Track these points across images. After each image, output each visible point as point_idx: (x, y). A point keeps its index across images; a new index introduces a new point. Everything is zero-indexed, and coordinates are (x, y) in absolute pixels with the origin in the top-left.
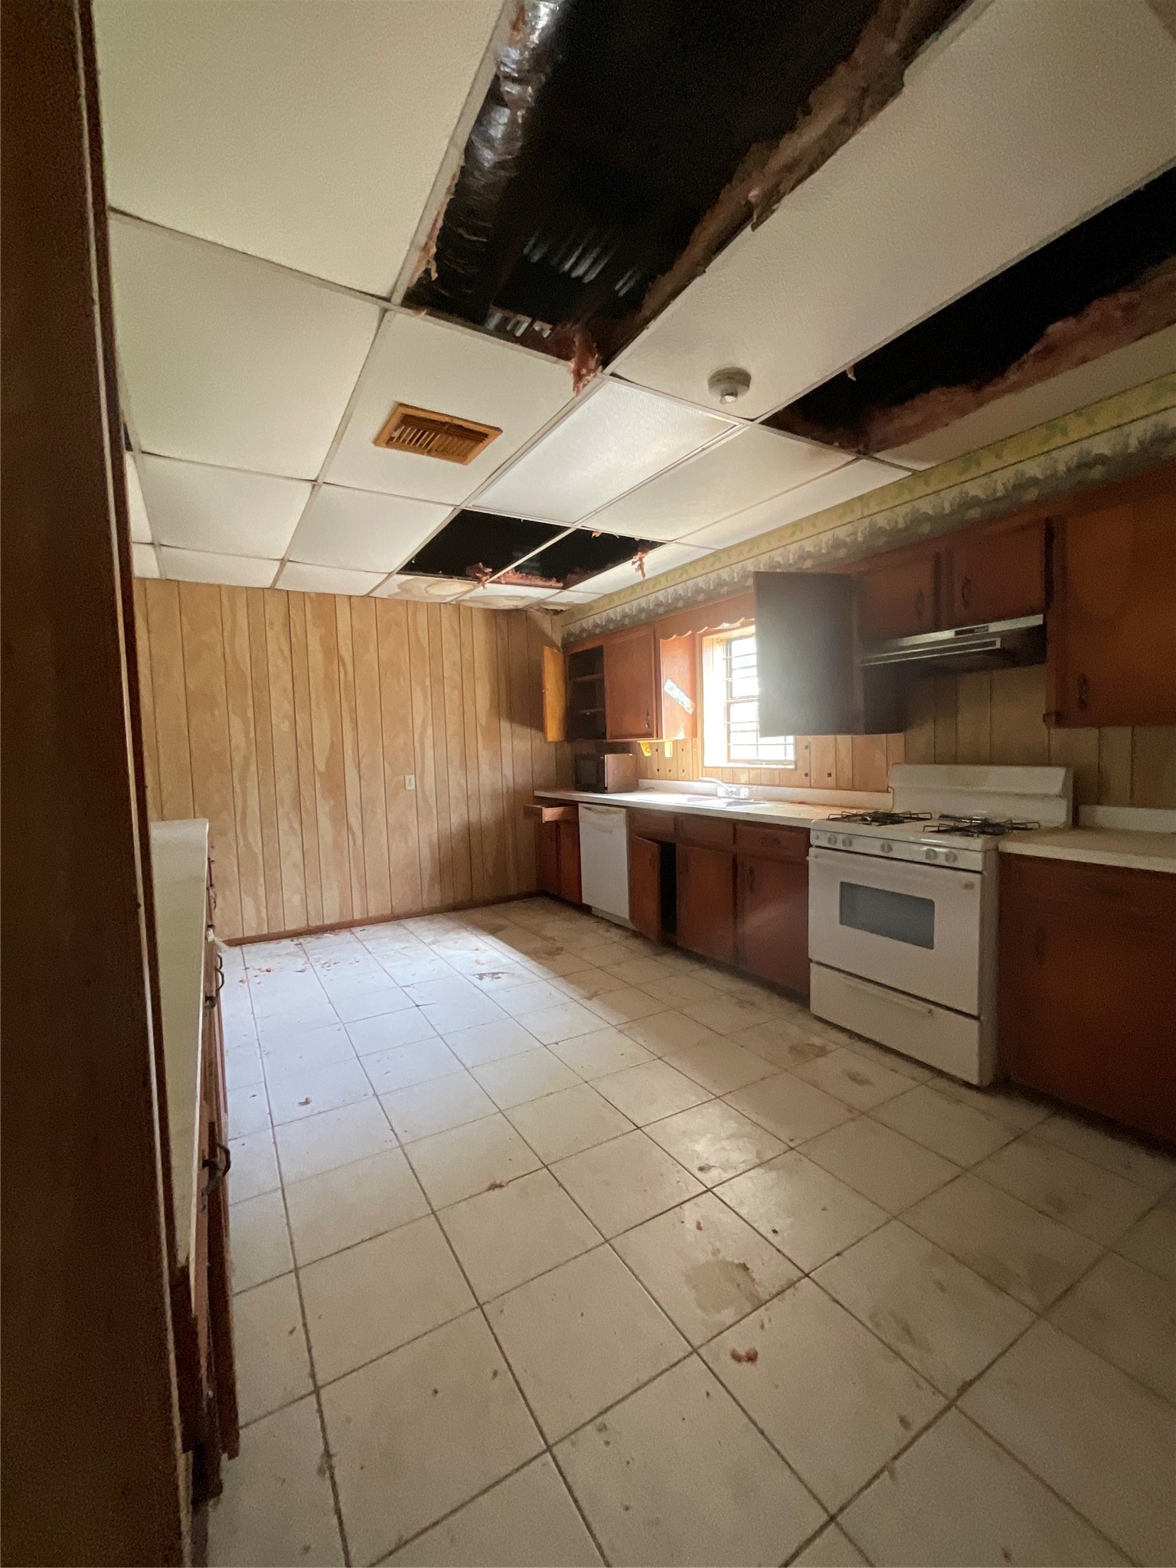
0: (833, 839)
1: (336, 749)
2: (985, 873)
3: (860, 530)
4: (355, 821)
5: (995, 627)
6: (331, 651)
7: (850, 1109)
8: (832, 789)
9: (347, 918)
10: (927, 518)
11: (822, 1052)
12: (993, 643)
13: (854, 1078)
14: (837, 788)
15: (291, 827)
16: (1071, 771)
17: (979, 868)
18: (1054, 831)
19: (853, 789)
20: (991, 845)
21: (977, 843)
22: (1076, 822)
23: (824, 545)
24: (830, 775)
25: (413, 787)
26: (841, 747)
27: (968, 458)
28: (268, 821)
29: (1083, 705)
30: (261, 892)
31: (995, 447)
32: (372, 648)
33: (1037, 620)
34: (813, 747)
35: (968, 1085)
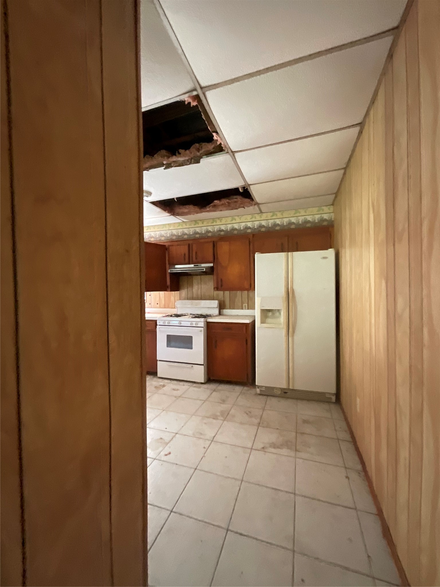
0: (164, 323)
2: (204, 327)
3: (168, 233)
5: (203, 265)
7: (176, 397)
8: (159, 308)
10: (186, 234)
11: (164, 386)
12: (203, 270)
13: (174, 390)
14: (160, 307)
16: (219, 301)
17: (203, 326)
18: (216, 316)
19: (165, 308)
20: (205, 320)
21: (202, 320)
22: (220, 314)
23: (157, 235)
24: (157, 304)
26: (161, 296)
27: (196, 222)
29: (222, 286)
31: (202, 221)
33: (212, 265)
34: (152, 295)
35: (202, 383)
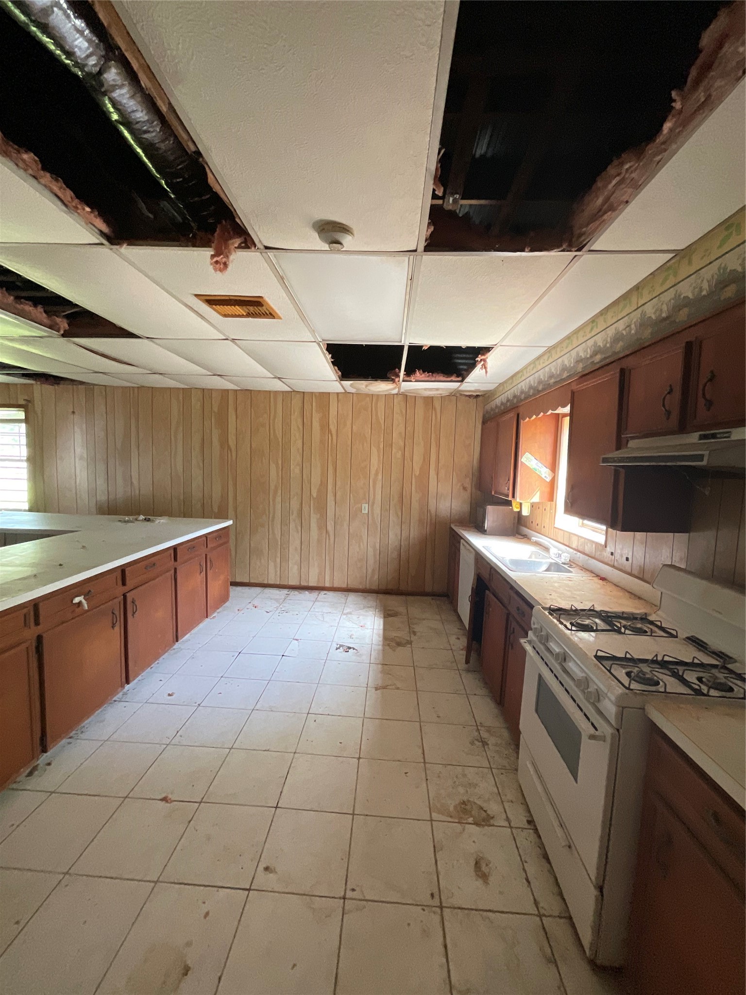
1: (324, 484)
4: (330, 528)
6: (325, 426)
8: (628, 573)
9: (321, 585)
10: (687, 302)
14: (632, 574)
15: (296, 527)
23: (609, 339)
24: (628, 559)
25: (367, 512)
28: (285, 523)
30: (278, 560)
32: (349, 423)
